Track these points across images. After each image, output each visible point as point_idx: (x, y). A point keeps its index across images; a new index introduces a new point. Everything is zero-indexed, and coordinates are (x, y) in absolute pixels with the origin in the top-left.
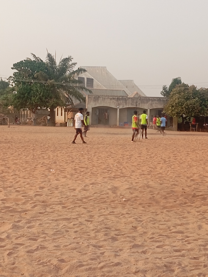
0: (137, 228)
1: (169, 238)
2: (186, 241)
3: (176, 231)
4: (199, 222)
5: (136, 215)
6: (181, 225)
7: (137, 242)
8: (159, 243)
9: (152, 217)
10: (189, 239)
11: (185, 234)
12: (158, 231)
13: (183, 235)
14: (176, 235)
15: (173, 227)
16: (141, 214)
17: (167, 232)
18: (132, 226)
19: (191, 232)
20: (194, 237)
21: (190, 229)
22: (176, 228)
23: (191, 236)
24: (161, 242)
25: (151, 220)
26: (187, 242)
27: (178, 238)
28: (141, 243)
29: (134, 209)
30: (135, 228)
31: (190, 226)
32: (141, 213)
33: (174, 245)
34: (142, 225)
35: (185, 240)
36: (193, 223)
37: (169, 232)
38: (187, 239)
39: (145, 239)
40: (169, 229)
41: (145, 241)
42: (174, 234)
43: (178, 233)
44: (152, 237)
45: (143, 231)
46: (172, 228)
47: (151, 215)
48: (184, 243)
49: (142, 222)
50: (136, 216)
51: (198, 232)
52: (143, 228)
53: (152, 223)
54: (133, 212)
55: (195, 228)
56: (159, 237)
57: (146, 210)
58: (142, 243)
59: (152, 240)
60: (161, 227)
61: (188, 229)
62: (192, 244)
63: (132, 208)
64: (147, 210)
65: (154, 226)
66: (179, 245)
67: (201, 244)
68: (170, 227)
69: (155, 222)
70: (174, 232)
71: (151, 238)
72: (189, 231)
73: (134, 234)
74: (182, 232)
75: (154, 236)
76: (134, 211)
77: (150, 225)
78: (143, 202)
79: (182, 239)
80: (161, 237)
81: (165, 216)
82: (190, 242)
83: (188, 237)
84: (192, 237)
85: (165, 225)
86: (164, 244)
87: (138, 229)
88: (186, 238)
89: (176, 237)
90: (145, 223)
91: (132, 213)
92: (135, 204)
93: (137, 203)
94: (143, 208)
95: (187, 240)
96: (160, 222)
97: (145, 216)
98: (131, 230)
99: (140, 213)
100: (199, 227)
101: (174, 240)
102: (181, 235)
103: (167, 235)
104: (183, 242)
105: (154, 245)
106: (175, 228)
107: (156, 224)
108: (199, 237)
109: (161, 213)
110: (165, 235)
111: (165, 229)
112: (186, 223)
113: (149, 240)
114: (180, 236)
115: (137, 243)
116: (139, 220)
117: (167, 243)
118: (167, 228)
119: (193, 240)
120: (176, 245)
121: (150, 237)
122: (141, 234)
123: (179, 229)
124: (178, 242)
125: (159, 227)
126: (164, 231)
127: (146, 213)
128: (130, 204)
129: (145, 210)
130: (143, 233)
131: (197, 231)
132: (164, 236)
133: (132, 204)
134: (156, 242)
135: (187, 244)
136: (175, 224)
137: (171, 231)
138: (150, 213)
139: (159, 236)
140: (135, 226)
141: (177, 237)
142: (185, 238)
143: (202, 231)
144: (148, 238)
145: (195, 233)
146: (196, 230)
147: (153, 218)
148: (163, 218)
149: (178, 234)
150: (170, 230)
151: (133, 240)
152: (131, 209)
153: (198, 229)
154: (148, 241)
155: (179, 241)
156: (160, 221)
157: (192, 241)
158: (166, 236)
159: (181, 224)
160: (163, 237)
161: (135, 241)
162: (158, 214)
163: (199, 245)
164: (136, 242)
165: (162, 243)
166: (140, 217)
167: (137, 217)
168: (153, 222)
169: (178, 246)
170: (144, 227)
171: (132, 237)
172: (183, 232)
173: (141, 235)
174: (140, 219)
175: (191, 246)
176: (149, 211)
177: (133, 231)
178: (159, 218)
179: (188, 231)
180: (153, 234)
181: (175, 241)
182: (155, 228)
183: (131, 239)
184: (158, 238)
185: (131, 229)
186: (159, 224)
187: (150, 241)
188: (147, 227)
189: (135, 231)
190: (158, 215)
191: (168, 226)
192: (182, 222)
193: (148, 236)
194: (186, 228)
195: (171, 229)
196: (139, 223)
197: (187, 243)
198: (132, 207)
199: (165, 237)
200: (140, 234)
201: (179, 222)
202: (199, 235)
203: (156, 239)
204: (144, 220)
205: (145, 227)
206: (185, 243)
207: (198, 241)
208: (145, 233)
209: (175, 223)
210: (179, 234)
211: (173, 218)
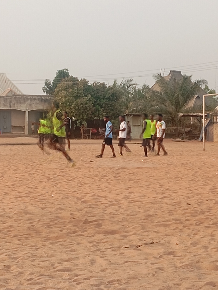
0: (10, 268)
1: (52, 278)
2: (74, 280)
3: (62, 268)
4: (91, 256)
5: (9, 250)
6: (68, 260)
7: (10, 285)
8: (39, 285)
9: (30, 252)
10: (79, 279)
11: (74, 272)
12: (38, 270)
13: (70, 273)
14: (62, 274)
15: (58, 263)
16: (16, 249)
17: (50, 271)
18: (4, 266)
19: (81, 269)
20: (84, 275)
21: (80, 265)
22: (62, 265)
23: (81, 274)
24: (42, 284)
25: (29, 256)
26: (77, 281)
27: (64, 277)
28: (16, 287)
29: (7, 242)
30: (8, 267)
31: (81, 261)
32: (16, 247)
33: (59, 287)
34: (17, 263)
35: (73, 280)
36: (84, 257)
37: (53, 270)
38: (76, 278)
39: (20, 282)
40: (52, 267)
41: (21, 284)
42: (59, 272)
43: (65, 271)
44: (30, 278)
45: (18, 271)
46: (56, 265)
47: (29, 250)
48: (72, 284)
49: (17, 259)
50: (10, 252)
51: (90, 268)
52: (18, 267)
53: (31, 261)
54: (5, 247)
55: (87, 263)
56: (38, 278)
57: (23, 244)
58: (17, 287)
59: (30, 282)
60: (42, 264)
61: (77, 265)
62: (82, 284)
63: (4, 242)
64: (24, 244)
65: (33, 263)
66: (66, 286)
67: (93, 284)
68: (54, 264)
69: (34, 258)
70: (59, 271)
71: (28, 280)
72: (79, 267)
73: (7, 276)
74: (70, 270)
75: (32, 277)
76: (6, 245)
77: (28, 262)
78: (18, 234)
79: (70, 279)
80: (42, 277)
81: (48, 250)
82: (80, 282)
83: (77, 276)
85: (48, 262)
86: (46, 286)
87: (12, 268)
88: (74, 277)
89: (61, 277)
90: (22, 261)
91: (3, 249)
92: (8, 236)
93: (11, 234)
94: (18, 241)
95: (76, 279)
96: (42, 258)
97: (21, 251)
98: (3, 271)
99: (15, 248)
100: (91, 262)
101: (59, 281)
102: (67, 273)
103: (50, 274)
104: (70, 282)
105: (32, 288)
106: (60, 265)
107: (36, 260)
108: (91, 274)
109: (42, 247)
110: (47, 274)
111: (47, 266)
112: (75, 258)
113: (25, 282)
114: (66, 275)
115: (9, 288)
116: (13, 257)
117: (51, 285)
118: (50, 265)
119: (84, 279)
120: (62, 287)
121: (28, 278)
122: (16, 275)
123: (65, 266)
124: (64, 282)
125: (39, 265)
126: (46, 270)
127: (22, 248)
128: (2, 237)
129: (22, 243)
130: (18, 274)
131: (89, 268)
132: (45, 275)
133: (4, 236)
134: (36, 284)
135: (76, 285)
136: (60, 259)
137: (55, 269)
138: (28, 247)
139: (39, 276)
140: (8, 266)
141: (63, 276)
142: (73, 277)
143: (96, 267)
144: (25, 279)
145: (86, 270)
146: (87, 266)
147: (31, 254)
148: (45, 253)
149: (64, 272)
150: (54, 268)
151: (4, 284)
152: (2, 243)
153: (90, 264)
154: (25, 284)
155: (66, 282)
156: (41, 257)
157: (83, 281)
158: (48, 275)
159: (69, 259)
160: (45, 277)
161: (7, 285)
162: (38, 247)
163: (91, 285)
164: (8, 286)
165: (42, 285)
166: (14, 253)
167: (10, 253)
168: (32, 259)
169: (64, 287)
170: (19, 266)
171: (4, 280)
172: (71, 269)
173: (15, 277)
174: (15, 256)
175: (81, 286)
176: (26, 245)
177: (5, 271)
178: (40, 253)
179: (77, 267)
180: (32, 274)
181: (60, 282)
182: (34, 266)
183: (3, 282)
184: (37, 280)
186: (39, 260)
187: (27, 283)
188: (24, 266)
189: (7, 272)
190: (38, 249)
191: (51, 263)
192: (69, 257)
193: (24, 278)
194: (74, 264)
195: (56, 266)
196: (13, 261)
197: (76, 283)
198: (5, 241)
199: (47, 277)
200: (14, 276)
201: (65, 257)
202: (91, 272)
203: (36, 280)
204: (21, 257)
205: (20, 266)
206: (73, 283)
207: (89, 280)
208: (21, 273)
209: (60, 258)
210: (65, 272)
211: (58, 252)
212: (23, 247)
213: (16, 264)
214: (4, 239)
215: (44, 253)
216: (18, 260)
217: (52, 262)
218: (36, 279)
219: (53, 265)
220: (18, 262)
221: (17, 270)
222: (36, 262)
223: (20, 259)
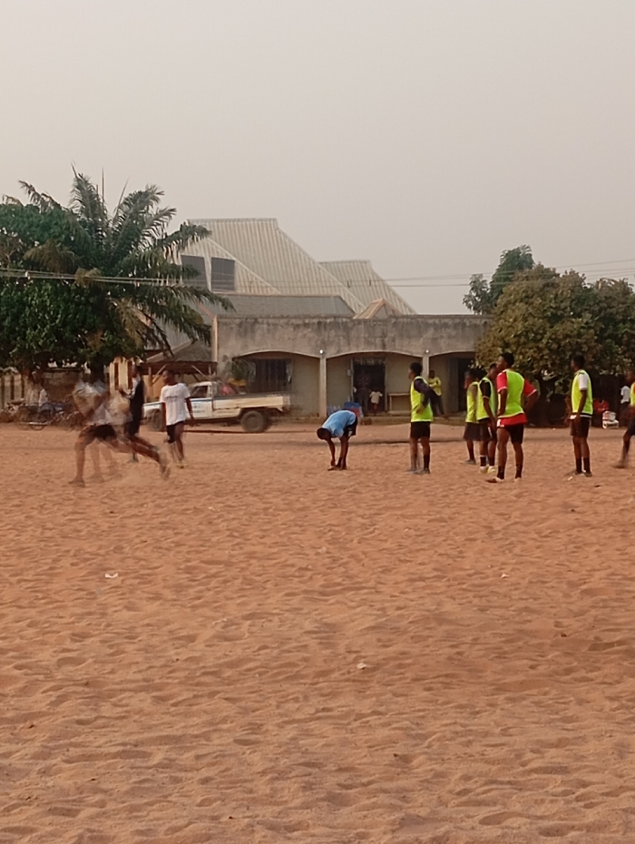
0: (411, 761)
1: (520, 790)
2: (577, 797)
3: (543, 765)
4: (618, 734)
5: (404, 716)
6: (559, 744)
7: (413, 807)
8: (488, 809)
9: (458, 720)
10: (590, 793)
11: (575, 775)
12: (483, 767)
13: (566, 778)
14: (545, 779)
15: (532, 751)
16: (421, 714)
17: (515, 771)
18: (395, 755)
19: (594, 767)
20: (603, 783)
21: (591, 758)
22: (542, 757)
23: (594, 780)
24: (495, 804)
25: (457, 733)
26: (584, 800)
27: (549, 789)
28: (429, 811)
29: (396, 695)
30: (405, 760)
31: (591, 747)
32: (421, 708)
33: (539, 814)
34: (426, 750)
35: (574, 796)
36: (599, 737)
37: (521, 769)
38: (582, 791)
39: (439, 797)
40: (518, 761)
41: (442, 803)
42: (536, 776)
43: (551, 773)
44: (464, 790)
45: (431, 770)
46: (529, 756)
47: (454, 715)
48: (572, 806)
49: (426, 739)
50: (406, 719)
51: (617, 766)
52: (431, 759)
53: (461, 743)
54: (393, 707)
55: (607, 754)
56: (486, 788)
57: (437, 701)
58: (433, 812)
59: (464, 798)
60: (492, 753)
61: (583, 756)
62: (599, 809)
63: (389, 695)
64: (441, 700)
65: (468, 750)
66: (557, 812)
67: (628, 808)
68: (524, 754)
69: (471, 738)
70: (536, 771)
71: (459, 794)
72: (587, 763)
73: (402, 783)
74: (563, 770)
75: (469, 785)
76: (397, 703)
77: (455, 748)
78: (425, 674)
79: (565, 793)
80: (494, 786)
81: (503, 716)
82: (593, 801)
83: (585, 785)
84: (598, 783)
85: (506, 748)
86: (506, 810)
87: (415, 762)
88: (577, 788)
89: (543, 788)
90: (438, 744)
91: (390, 711)
92: (401, 679)
93: (406, 675)
94: (426, 693)
95: (582, 795)
96: (489, 739)
97: (435, 719)
98: (393, 769)
99: (419, 711)
100: (620, 751)
101: (540, 798)
102: (559, 778)
103: (512, 779)
104: (568, 802)
105: (471, 814)
106: (539, 755)
107: (474, 744)
108: (619, 782)
109: (488, 708)
110: (507, 779)
111: (504, 759)
112: (574, 738)
113: (453, 799)
114: (556, 783)
115: (413, 812)
116: (417, 734)
117: (518, 808)
118: (512, 756)
119: (603, 794)
120: (546, 814)
121: (458, 789)
122: (427, 781)
123: (553, 760)
124: (552, 801)
125: (483, 755)
126: (504, 768)
127: (439, 710)
128: (384, 681)
129: (435, 698)
130: (433, 778)
131: (614, 764)
132: (502, 783)
133: (388, 679)
134: (480, 805)
135: (582, 809)
136: (538, 741)
137: (527, 768)
138: (452, 708)
139: (486, 784)
140: (405, 755)
141: (548, 785)
142: (574, 789)
143: (632, 763)
144: (450, 792)
145: (606, 772)
146: (609, 760)
147: (462, 725)
148: (497, 724)
149: (549, 776)
150: (523, 765)
151: (399, 803)
152: (387, 696)
153: (615, 756)
154: (451, 804)
155: (556, 801)
156: (486, 734)
157: (600, 799)
158: (509, 783)
159: (560, 740)
160: (500, 786)
161: (407, 805)
162: (477, 709)
163: (623, 810)
164: (409, 808)
165: (497, 808)
166: (418, 724)
167: (408, 722)
168: (464, 739)
169: (554, 814)
170: (433, 756)
171: (397, 792)
172: (566, 767)
173: (426, 784)
174: (420, 732)
175: (598, 813)
176: (448, 703)
177: (399, 770)
178: (483, 725)
179: (583, 764)
180: (466, 778)
181: (543, 801)
182: (472, 758)
183: (394, 798)
184: (483, 793)
185: (391, 765)
186: (484, 743)
187: (456, 801)
188: (446, 757)
189: (404, 772)
190: (478, 713)
191: (515, 750)
192: (560, 736)
193: (448, 787)
194: (575, 754)
195: (526, 759)
196: (416, 745)
197: (582, 804)
198: (391, 691)
199: (508, 786)
200: (421, 781)
201: (552, 736)
202: (621, 776)
203: (478, 794)
204: (435, 733)
205: (436, 757)
206: (575, 805)
207: (617, 796)
208: (439, 775)
209: (536, 738)
210: (554, 776)
211: (528, 723)
212: (439, 707)
213: (426, 753)
214: (389, 688)
215: (492, 723)
216: (430, 742)
217: (515, 747)
218: (478, 791)
219: (519, 756)
220: (428, 747)
221: (429, 768)
222: (476, 748)
223: (434, 740)
